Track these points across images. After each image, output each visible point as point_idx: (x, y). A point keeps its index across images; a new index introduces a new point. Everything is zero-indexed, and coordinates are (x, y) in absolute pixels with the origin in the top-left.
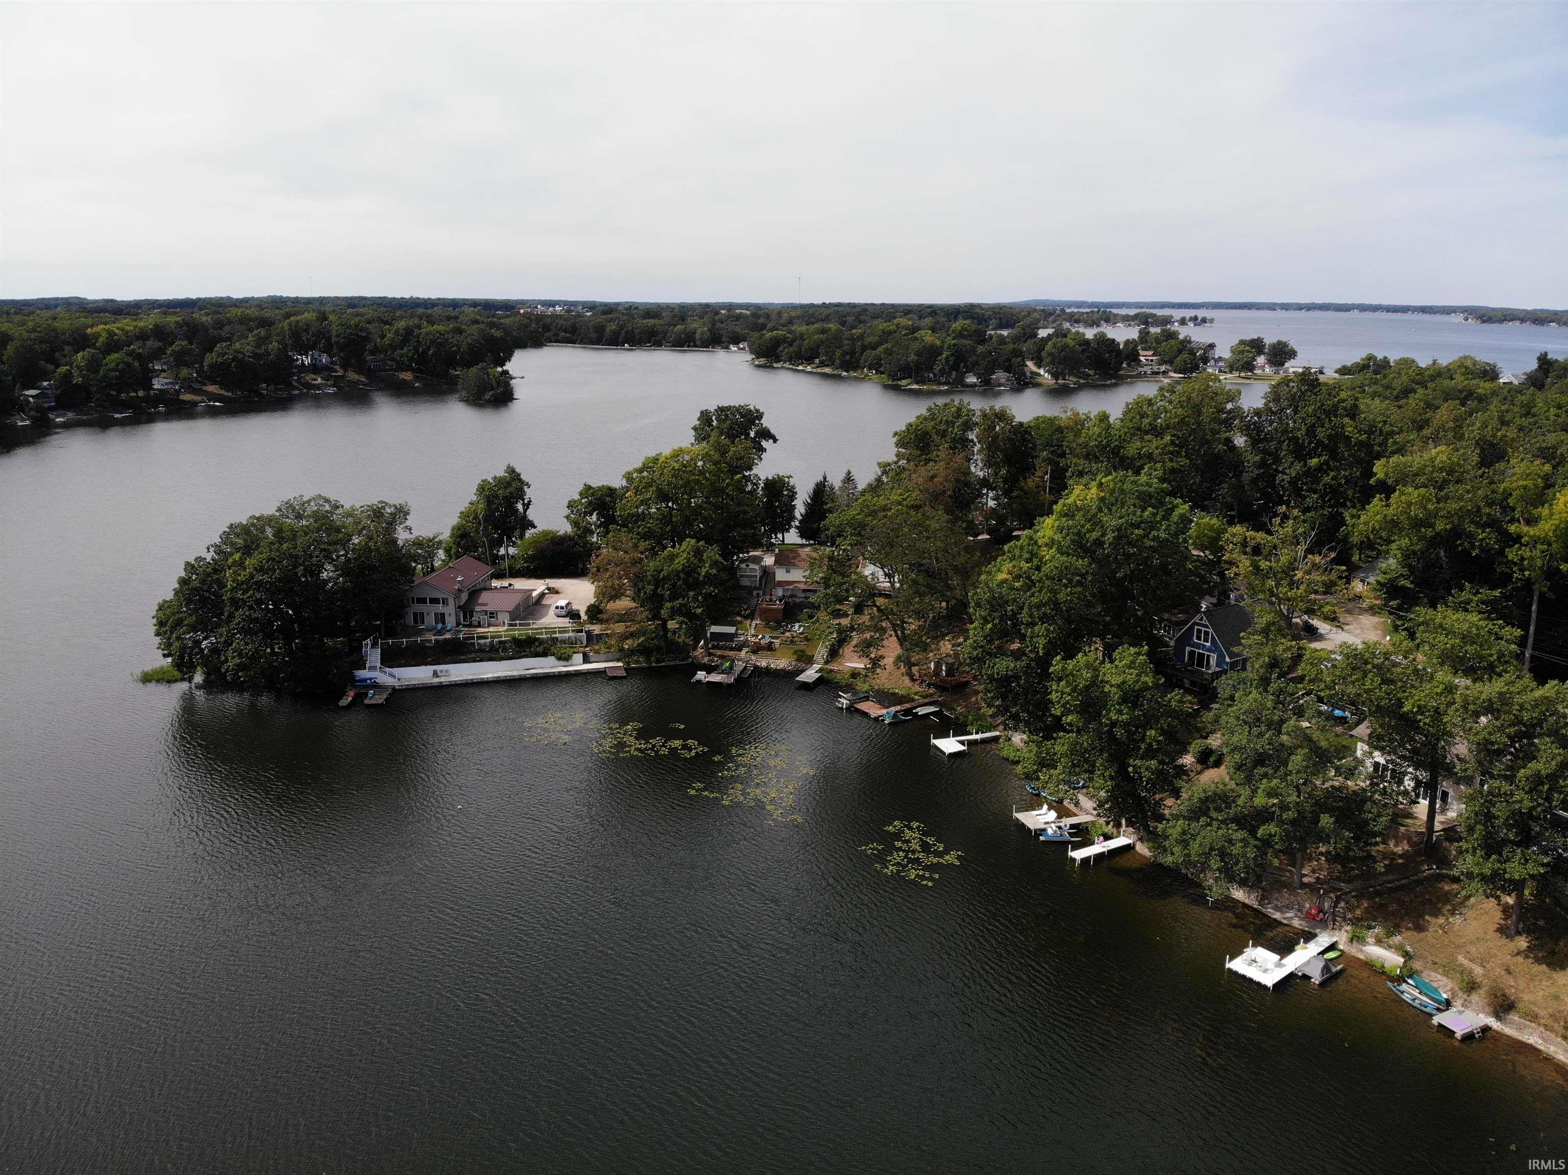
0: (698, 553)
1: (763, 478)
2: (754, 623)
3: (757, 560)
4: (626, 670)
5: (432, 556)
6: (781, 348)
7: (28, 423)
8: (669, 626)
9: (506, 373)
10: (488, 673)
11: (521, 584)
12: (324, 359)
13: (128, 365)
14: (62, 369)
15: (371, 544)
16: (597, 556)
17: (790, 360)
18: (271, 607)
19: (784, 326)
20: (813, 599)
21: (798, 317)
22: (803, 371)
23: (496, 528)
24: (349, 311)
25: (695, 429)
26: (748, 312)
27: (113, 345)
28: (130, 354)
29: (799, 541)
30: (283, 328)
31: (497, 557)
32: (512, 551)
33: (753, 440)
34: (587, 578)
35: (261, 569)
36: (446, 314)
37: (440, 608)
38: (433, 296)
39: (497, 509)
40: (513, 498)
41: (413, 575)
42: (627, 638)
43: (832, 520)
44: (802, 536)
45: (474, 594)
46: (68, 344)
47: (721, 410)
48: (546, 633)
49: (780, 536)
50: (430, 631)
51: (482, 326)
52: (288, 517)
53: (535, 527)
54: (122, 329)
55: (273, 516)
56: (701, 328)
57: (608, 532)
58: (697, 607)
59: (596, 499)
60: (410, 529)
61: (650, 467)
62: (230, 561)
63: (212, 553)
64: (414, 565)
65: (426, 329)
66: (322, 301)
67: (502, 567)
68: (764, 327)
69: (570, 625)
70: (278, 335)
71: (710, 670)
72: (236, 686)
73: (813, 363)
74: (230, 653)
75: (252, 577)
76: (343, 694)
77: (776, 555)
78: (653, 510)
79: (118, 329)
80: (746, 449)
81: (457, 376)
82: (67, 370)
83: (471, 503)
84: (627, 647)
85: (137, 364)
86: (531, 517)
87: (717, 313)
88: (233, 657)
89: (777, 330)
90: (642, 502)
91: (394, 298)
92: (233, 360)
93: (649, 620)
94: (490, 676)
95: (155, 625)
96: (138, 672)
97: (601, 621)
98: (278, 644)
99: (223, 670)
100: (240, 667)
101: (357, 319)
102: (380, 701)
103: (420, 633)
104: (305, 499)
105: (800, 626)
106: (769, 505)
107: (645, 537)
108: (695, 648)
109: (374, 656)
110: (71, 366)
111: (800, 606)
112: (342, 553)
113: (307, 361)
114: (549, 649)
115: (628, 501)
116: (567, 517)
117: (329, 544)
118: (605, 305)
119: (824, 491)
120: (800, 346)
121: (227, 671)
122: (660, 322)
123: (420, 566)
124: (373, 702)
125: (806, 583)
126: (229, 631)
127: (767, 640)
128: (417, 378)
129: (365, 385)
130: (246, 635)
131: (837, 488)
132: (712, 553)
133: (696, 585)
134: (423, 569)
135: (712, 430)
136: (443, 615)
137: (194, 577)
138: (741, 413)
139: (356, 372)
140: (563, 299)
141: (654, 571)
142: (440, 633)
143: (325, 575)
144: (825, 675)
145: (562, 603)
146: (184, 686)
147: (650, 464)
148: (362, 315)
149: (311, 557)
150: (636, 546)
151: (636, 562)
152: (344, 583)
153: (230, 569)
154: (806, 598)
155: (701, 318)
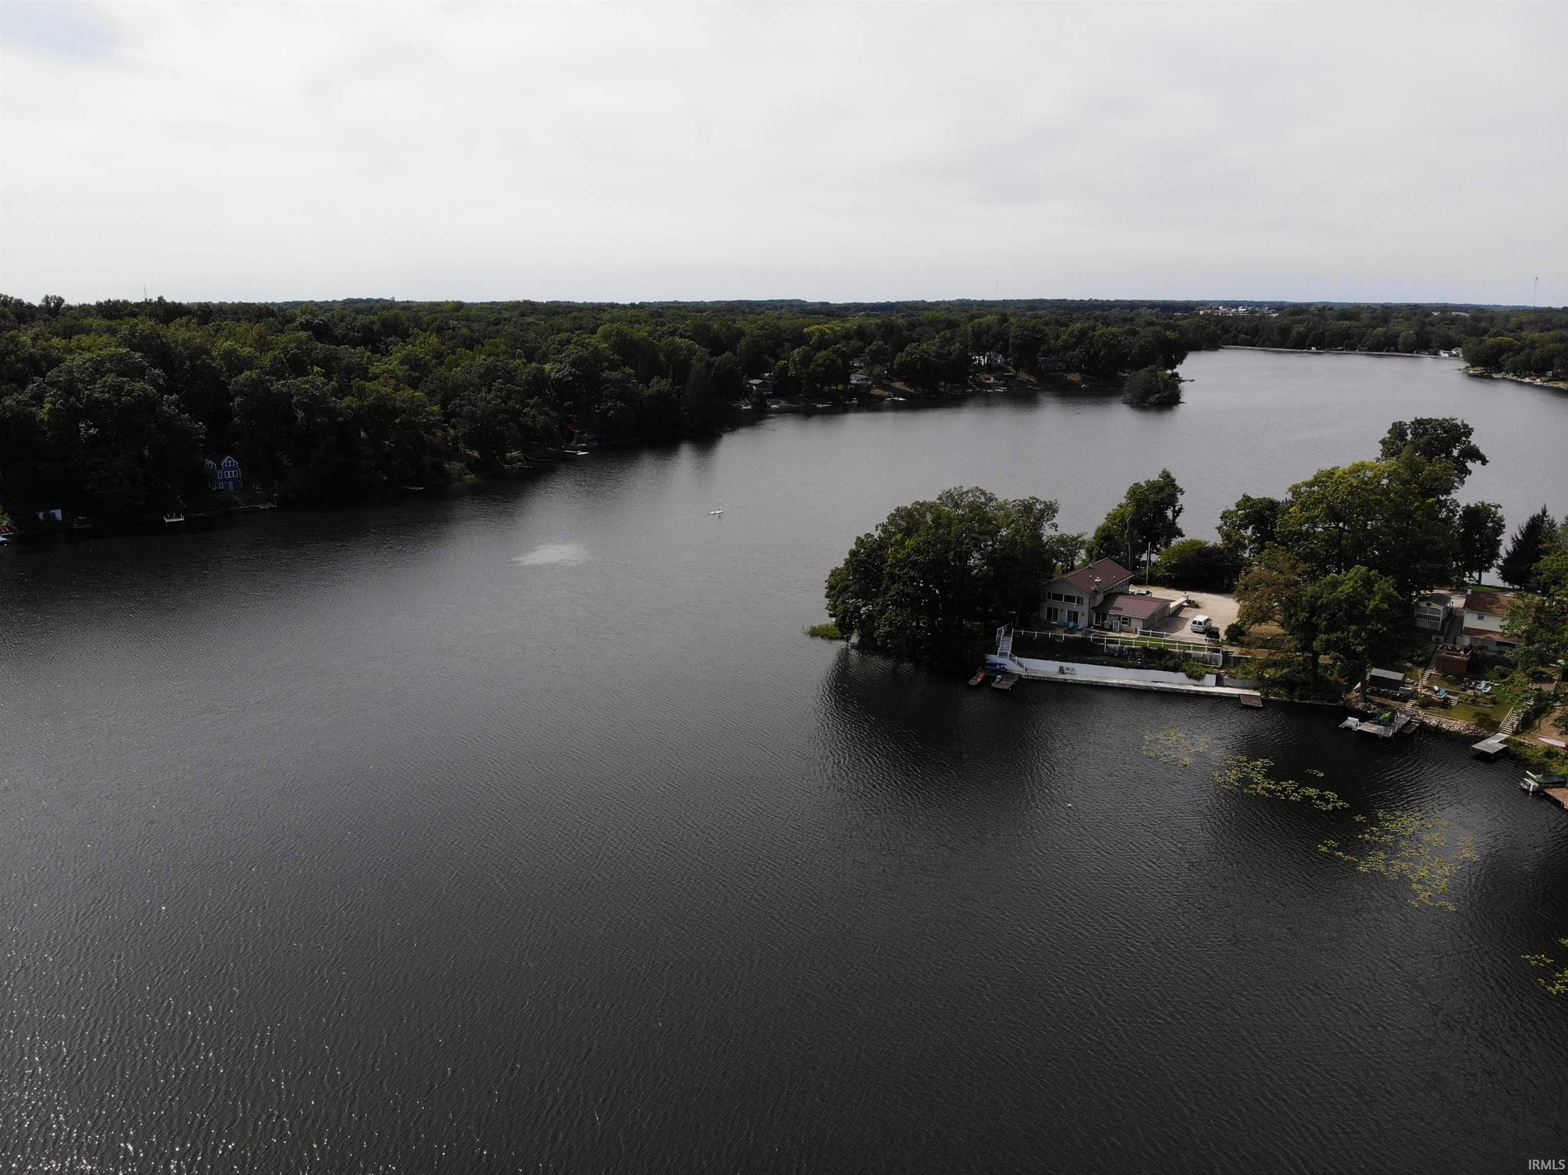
0: (1368, 583)
1: (1463, 504)
2: (1428, 673)
3: (1443, 600)
4: (1262, 700)
5: (1073, 554)
6: (1503, 357)
7: (749, 407)
8: (1320, 661)
9: (1176, 375)
10: (1114, 679)
11: (1159, 593)
12: (1000, 360)
13: (833, 362)
14: (782, 363)
15: (1018, 538)
16: (1247, 573)
17: (1514, 371)
18: (921, 585)
19: (1511, 331)
20: (1509, 654)
21: (1531, 323)
22: (1529, 384)
23: (1141, 533)
24: (1030, 313)
25: (1383, 442)
26: (1467, 315)
27: (824, 343)
28: (835, 352)
29: (1500, 583)
30: (966, 330)
31: (1138, 562)
32: (1154, 558)
33: (1456, 460)
34: (1233, 596)
35: (917, 551)
36: (1122, 316)
37: (1074, 606)
38: (1112, 298)
39: (1146, 514)
40: (1164, 503)
41: (1054, 571)
42: (1269, 666)
43: (1548, 563)
44: (1505, 578)
45: (1110, 597)
46: (788, 341)
47: (1419, 422)
48: (1180, 648)
49: (1476, 575)
50: (1062, 627)
51: (1158, 328)
52: (946, 505)
53: (1182, 536)
54: (832, 329)
55: (935, 503)
56: (1406, 331)
57: (1262, 548)
58: (1358, 644)
59: (1255, 512)
60: (1056, 527)
61: (1323, 482)
62: (893, 540)
63: (880, 531)
64: (1055, 561)
65: (1101, 330)
66: (1005, 304)
67: (1142, 574)
68: (1485, 331)
69: (1206, 643)
70: (961, 336)
71: (1363, 717)
72: (883, 651)
73: (1545, 375)
74: (882, 622)
75: (909, 556)
76: (974, 674)
77: (1468, 597)
78: (1320, 529)
79: (829, 329)
80: (1445, 469)
81: (1125, 378)
82: (785, 364)
83: (1120, 506)
84: (1267, 676)
85: (840, 361)
86: (1179, 526)
87: (1428, 315)
88: (885, 626)
89: (1502, 335)
90: (1307, 520)
91: (1073, 301)
92: (920, 359)
93: (1297, 650)
94: (1115, 681)
95: (826, 588)
96: (807, 628)
97: (1241, 644)
98: (923, 619)
99: (875, 636)
100: (889, 635)
101: (1034, 321)
102: (1006, 687)
103: (1052, 628)
104: (965, 490)
105: (1487, 685)
106: (1466, 538)
107: (1306, 558)
108: (1349, 690)
109: (1006, 644)
110: (788, 361)
111: (1491, 662)
112: (990, 543)
113: (984, 361)
114: (1180, 665)
115: (1291, 517)
116: (1219, 529)
117: (981, 533)
118: (1295, 305)
119: (1541, 527)
120: (1529, 356)
121: (878, 636)
122: (1357, 324)
123: (1060, 564)
124: (999, 686)
125: (1502, 634)
126: (884, 602)
127: (1443, 694)
128: (1084, 380)
129: (1033, 385)
130: (897, 608)
131: (1558, 526)
132: (1386, 585)
133: (1361, 619)
134: (1063, 566)
135: (1405, 445)
136: (1076, 614)
137: (862, 551)
138: (1444, 428)
139: (1026, 372)
140: (1248, 300)
141: (1312, 596)
142: (1071, 631)
143: (971, 562)
144: (1512, 748)
145: (1201, 618)
146: (843, 644)
147: (1324, 479)
148: (1041, 317)
149: (963, 544)
150: (1293, 567)
151: (1292, 585)
152: (988, 571)
153: (892, 547)
154: (1501, 652)
155: (1408, 319)
